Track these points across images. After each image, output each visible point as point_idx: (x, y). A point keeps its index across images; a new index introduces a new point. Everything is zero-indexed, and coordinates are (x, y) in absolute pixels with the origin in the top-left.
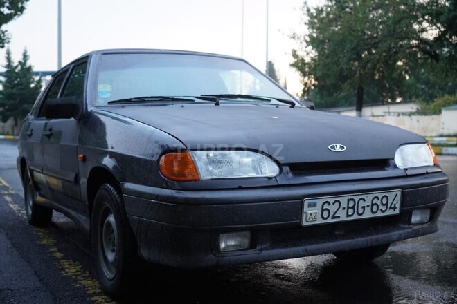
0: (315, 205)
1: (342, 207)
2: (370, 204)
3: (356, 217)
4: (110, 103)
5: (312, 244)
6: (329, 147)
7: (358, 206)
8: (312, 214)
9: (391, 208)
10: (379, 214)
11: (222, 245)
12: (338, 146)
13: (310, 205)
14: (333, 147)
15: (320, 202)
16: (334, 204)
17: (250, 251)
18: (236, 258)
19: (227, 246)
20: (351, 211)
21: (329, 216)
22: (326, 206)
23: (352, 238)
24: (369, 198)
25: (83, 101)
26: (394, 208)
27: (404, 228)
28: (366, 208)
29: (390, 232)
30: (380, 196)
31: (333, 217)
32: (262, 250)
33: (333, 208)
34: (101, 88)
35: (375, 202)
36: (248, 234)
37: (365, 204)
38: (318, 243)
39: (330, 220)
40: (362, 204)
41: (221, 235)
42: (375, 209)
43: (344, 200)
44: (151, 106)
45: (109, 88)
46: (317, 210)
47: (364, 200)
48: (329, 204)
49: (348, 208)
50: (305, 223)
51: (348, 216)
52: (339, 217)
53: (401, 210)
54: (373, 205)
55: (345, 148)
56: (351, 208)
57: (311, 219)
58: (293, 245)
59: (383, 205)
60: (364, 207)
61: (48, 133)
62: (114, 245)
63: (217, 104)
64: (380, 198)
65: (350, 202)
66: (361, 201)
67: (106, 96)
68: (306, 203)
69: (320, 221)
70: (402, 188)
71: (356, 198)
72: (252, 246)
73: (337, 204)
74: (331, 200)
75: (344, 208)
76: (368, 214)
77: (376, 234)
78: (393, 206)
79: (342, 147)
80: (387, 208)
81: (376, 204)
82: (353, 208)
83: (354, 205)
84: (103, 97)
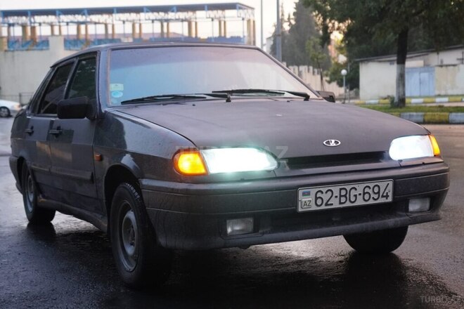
0: (308, 194)
1: (334, 195)
2: (362, 193)
3: (348, 204)
4: (123, 103)
5: (309, 229)
6: (324, 143)
7: (350, 195)
8: (307, 202)
9: (383, 196)
10: (371, 202)
11: (229, 230)
12: (333, 141)
13: (304, 194)
14: (328, 143)
15: (313, 191)
16: (326, 192)
17: (253, 235)
18: (241, 240)
19: (233, 231)
20: (343, 200)
21: (322, 204)
22: (319, 195)
23: (348, 224)
24: (360, 187)
25: (96, 102)
26: (387, 196)
27: (401, 216)
28: (358, 196)
29: (385, 219)
30: (372, 185)
31: (327, 205)
32: (263, 234)
33: (326, 197)
34: (112, 87)
35: (367, 190)
36: (251, 220)
37: (357, 193)
38: (315, 228)
39: (323, 207)
40: (353, 192)
41: (228, 221)
42: (367, 197)
43: (336, 189)
44: (164, 105)
45: (120, 87)
46: (311, 198)
47: (356, 189)
48: (322, 193)
49: (341, 196)
50: (300, 210)
51: (340, 203)
52: (332, 204)
53: (394, 198)
54: (364, 193)
55: (340, 143)
56: (343, 196)
57: (305, 206)
58: (292, 230)
59: (375, 193)
60: (356, 196)
61: (57, 132)
62: (134, 239)
63: (229, 100)
64: (372, 187)
65: (342, 191)
66: (353, 190)
67: (118, 96)
68: (300, 192)
69: (314, 208)
70: (394, 178)
71: (348, 187)
72: (256, 230)
73: (330, 193)
74: (324, 190)
75: (336, 197)
76: (360, 202)
77: (372, 221)
78: (385, 194)
79: (336, 142)
80: (379, 196)
81: (367, 193)
82: (345, 196)
83: (347, 193)
84: (115, 96)
